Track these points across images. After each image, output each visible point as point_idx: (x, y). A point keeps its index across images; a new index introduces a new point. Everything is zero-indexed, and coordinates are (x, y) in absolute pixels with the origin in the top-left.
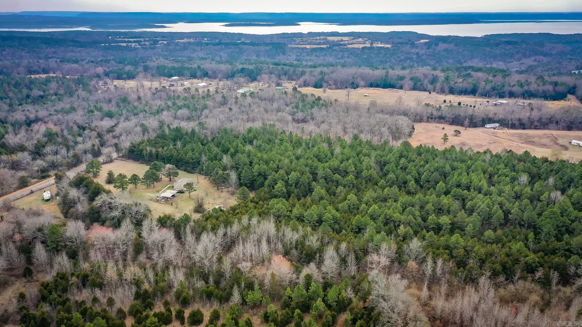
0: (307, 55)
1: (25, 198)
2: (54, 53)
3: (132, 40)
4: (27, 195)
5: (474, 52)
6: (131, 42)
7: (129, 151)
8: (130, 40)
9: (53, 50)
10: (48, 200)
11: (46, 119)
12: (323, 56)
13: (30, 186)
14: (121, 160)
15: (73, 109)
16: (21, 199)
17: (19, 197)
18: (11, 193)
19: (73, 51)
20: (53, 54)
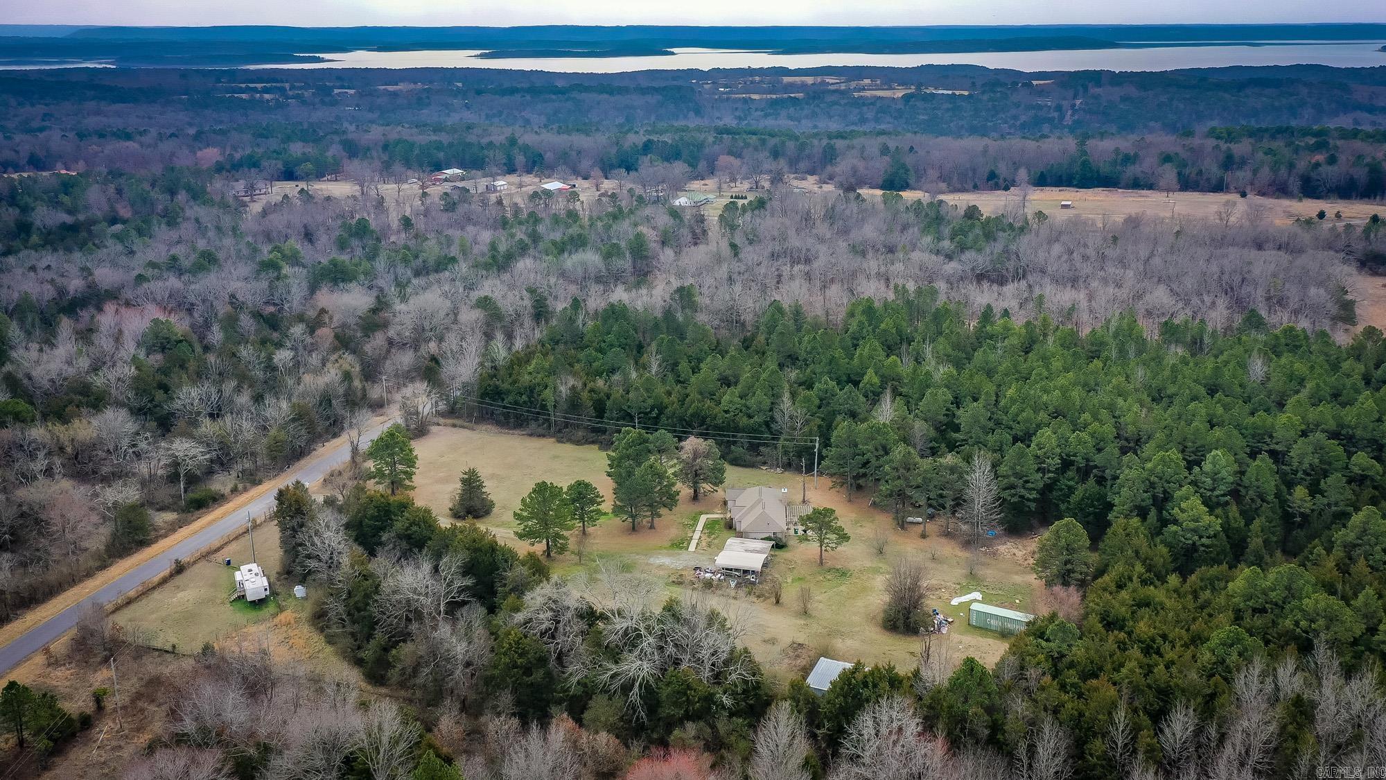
0: (766, 116)
1: (156, 595)
2: (46, 116)
3: (259, 86)
4: (164, 581)
5: (1197, 104)
6: (255, 90)
7: (484, 395)
8: (252, 85)
9: (41, 109)
10: (259, 604)
11: (128, 294)
12: (807, 117)
13: (155, 540)
14: (454, 426)
15: (208, 261)
16: (144, 602)
17: (132, 594)
18: (89, 574)
19: (98, 113)
20: (43, 120)
